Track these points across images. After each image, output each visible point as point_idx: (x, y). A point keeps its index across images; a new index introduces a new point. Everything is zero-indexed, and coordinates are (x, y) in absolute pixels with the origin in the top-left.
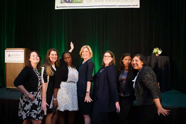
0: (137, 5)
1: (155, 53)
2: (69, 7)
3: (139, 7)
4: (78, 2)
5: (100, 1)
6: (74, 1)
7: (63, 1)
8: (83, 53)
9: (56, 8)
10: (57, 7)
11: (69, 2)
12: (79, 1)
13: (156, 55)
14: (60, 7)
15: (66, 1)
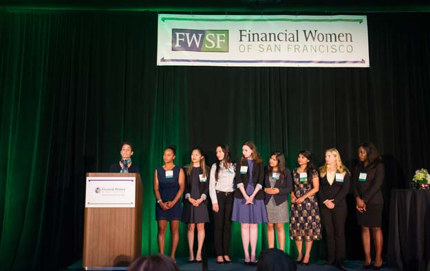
0: (363, 61)
1: (418, 181)
2: (195, 61)
3: (367, 65)
4: (215, 51)
5: (273, 49)
6: (207, 46)
7: (178, 45)
9: (159, 63)
10: (163, 60)
12: (218, 47)
13: (423, 186)
14: (169, 60)
15: (184, 46)
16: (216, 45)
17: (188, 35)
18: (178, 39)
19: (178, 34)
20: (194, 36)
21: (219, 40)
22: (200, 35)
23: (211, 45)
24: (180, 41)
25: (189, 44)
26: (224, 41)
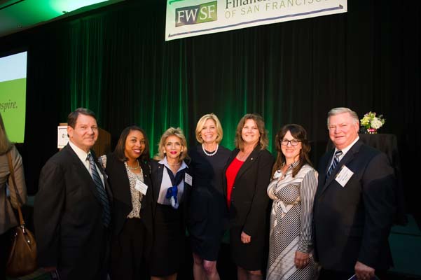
0: (341, 7)
2: (191, 32)
3: (345, 10)
4: (207, 20)
5: (253, 10)
6: (201, 18)
7: (179, 22)
8: (203, 132)
9: (167, 39)
10: (170, 36)
11: (191, 22)
12: (210, 17)
14: (174, 35)
15: (185, 22)
16: (208, 16)
17: (187, 11)
18: (179, 17)
19: (179, 12)
20: (192, 11)
21: (210, 12)
22: (196, 10)
23: (204, 16)
24: (181, 18)
25: (188, 20)
26: (213, 11)
